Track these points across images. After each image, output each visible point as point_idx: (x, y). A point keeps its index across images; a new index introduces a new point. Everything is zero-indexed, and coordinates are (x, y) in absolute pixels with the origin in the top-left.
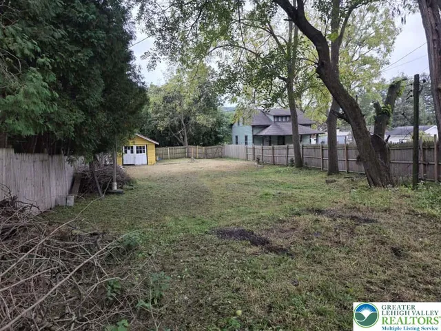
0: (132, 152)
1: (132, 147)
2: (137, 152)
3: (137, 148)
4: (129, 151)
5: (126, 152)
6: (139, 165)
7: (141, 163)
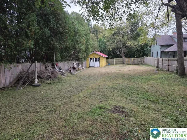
0: (93, 61)
1: (93, 59)
2: (95, 61)
3: (95, 59)
4: (92, 60)
5: (91, 61)
6: (96, 67)
7: (97, 66)
